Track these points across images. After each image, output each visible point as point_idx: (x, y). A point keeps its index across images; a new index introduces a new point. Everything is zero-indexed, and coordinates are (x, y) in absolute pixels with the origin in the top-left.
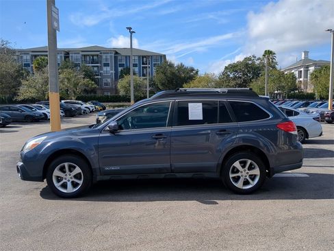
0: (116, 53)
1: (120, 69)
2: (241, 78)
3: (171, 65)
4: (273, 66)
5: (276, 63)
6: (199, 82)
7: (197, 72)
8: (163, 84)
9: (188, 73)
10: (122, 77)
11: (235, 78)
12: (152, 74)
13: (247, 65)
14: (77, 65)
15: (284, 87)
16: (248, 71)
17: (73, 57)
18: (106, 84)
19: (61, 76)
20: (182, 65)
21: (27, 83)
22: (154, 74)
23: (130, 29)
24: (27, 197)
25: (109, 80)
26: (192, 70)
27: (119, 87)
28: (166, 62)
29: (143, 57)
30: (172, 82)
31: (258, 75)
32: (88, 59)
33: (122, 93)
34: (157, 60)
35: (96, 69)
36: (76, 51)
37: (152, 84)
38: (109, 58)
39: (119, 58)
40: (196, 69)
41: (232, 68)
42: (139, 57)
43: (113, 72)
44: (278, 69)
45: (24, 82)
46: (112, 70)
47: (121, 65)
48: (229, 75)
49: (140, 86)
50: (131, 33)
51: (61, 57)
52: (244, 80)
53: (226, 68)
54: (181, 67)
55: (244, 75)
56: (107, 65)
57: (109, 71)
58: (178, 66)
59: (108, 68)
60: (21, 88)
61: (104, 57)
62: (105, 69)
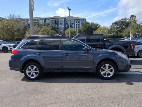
0: (65, 19)
1: (66, 25)
2: (120, 28)
3: (88, 23)
4: (135, 22)
5: (136, 21)
6: (100, 30)
7: (100, 26)
8: (84, 31)
9: (96, 26)
10: (67, 29)
11: (117, 28)
12: (80, 27)
13: (122, 22)
14: (49, 24)
15: (140, 31)
16: (123, 25)
17: (47, 21)
18: (61, 32)
19: (42, 29)
20: (93, 23)
21: (28, 32)
22: (81, 27)
23: (69, 8)
24: (16, 80)
25: (62, 30)
26: (98, 25)
27: (66, 33)
28: (86, 22)
29: (76, 20)
30: (89, 30)
31: (128, 26)
32: (53, 22)
33: (67, 36)
34: (82, 21)
35: (56, 26)
36: (48, 19)
37: (80, 31)
38: (62, 21)
39: (66, 21)
40: (99, 24)
41: (116, 23)
42: (75, 20)
43: (64, 27)
44: (137, 23)
45: (27, 32)
46: (63, 26)
47: (67, 24)
48: (114, 27)
49: (74, 33)
50: (69, 10)
51: (43, 21)
52: (121, 29)
53: (113, 24)
54: (93, 24)
55: (121, 26)
56: (61, 24)
57: (62, 26)
58: (91, 23)
59: (62, 25)
60: (26, 34)
61: (60, 21)
62: (60, 26)
